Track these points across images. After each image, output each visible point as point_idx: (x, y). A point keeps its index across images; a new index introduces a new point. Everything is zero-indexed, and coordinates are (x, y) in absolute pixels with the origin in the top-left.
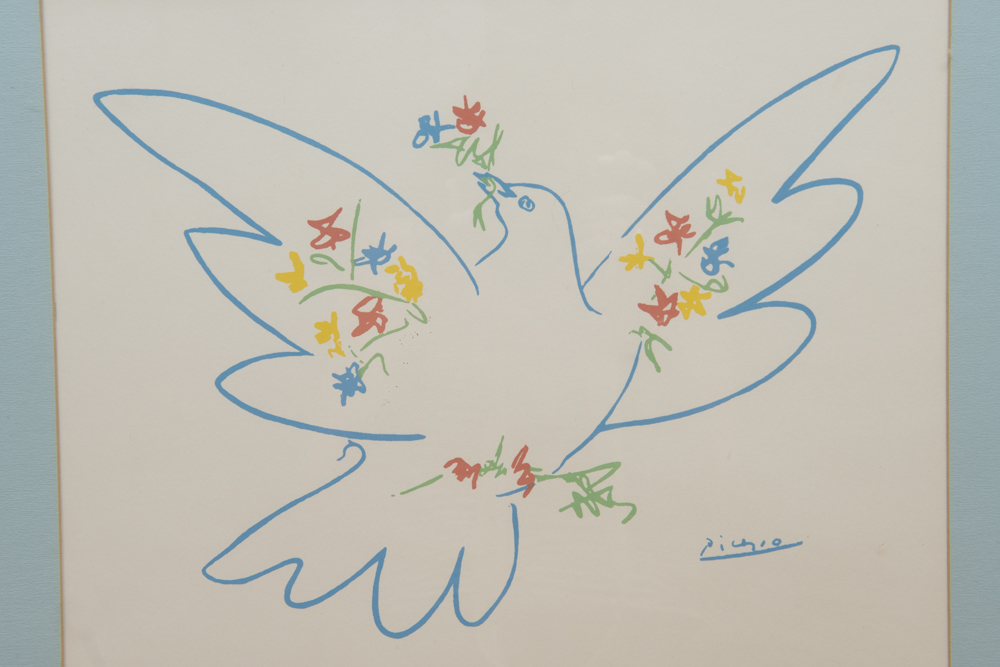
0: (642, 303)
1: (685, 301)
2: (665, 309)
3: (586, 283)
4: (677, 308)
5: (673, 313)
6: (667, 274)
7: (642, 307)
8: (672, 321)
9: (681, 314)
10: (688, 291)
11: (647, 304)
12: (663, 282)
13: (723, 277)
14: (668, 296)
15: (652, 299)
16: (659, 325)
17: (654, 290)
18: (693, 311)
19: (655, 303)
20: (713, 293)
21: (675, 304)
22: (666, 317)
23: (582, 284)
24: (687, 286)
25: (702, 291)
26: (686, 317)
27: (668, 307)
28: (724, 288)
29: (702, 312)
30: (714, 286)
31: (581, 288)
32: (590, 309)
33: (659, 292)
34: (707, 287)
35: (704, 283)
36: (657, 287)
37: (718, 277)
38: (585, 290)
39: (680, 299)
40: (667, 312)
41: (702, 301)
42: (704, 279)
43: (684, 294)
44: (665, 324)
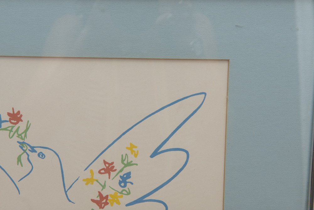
0: (93, 199)
1: (111, 199)
2: (102, 202)
3: (68, 190)
4: (108, 201)
5: (106, 203)
6: (104, 187)
7: (93, 200)
8: (106, 207)
9: (109, 204)
10: (113, 194)
11: (95, 199)
12: (102, 190)
13: (128, 189)
14: (104, 196)
15: (97, 197)
16: (100, 208)
17: (98, 193)
18: (115, 203)
19: (98, 199)
20: (124, 195)
21: (107, 199)
22: (103, 205)
23: (66, 190)
24: (113, 192)
25: (119, 194)
26: (112, 205)
27: (104, 201)
28: (129, 193)
29: (119, 203)
30: (124, 192)
31: (66, 192)
32: (70, 201)
33: (100, 195)
34: (121, 193)
35: (120, 191)
36: (99, 192)
37: (126, 189)
38: (67, 193)
39: (109, 198)
40: (103, 203)
41: (119, 198)
42: (120, 189)
43: (111, 195)
44: (103, 208)
